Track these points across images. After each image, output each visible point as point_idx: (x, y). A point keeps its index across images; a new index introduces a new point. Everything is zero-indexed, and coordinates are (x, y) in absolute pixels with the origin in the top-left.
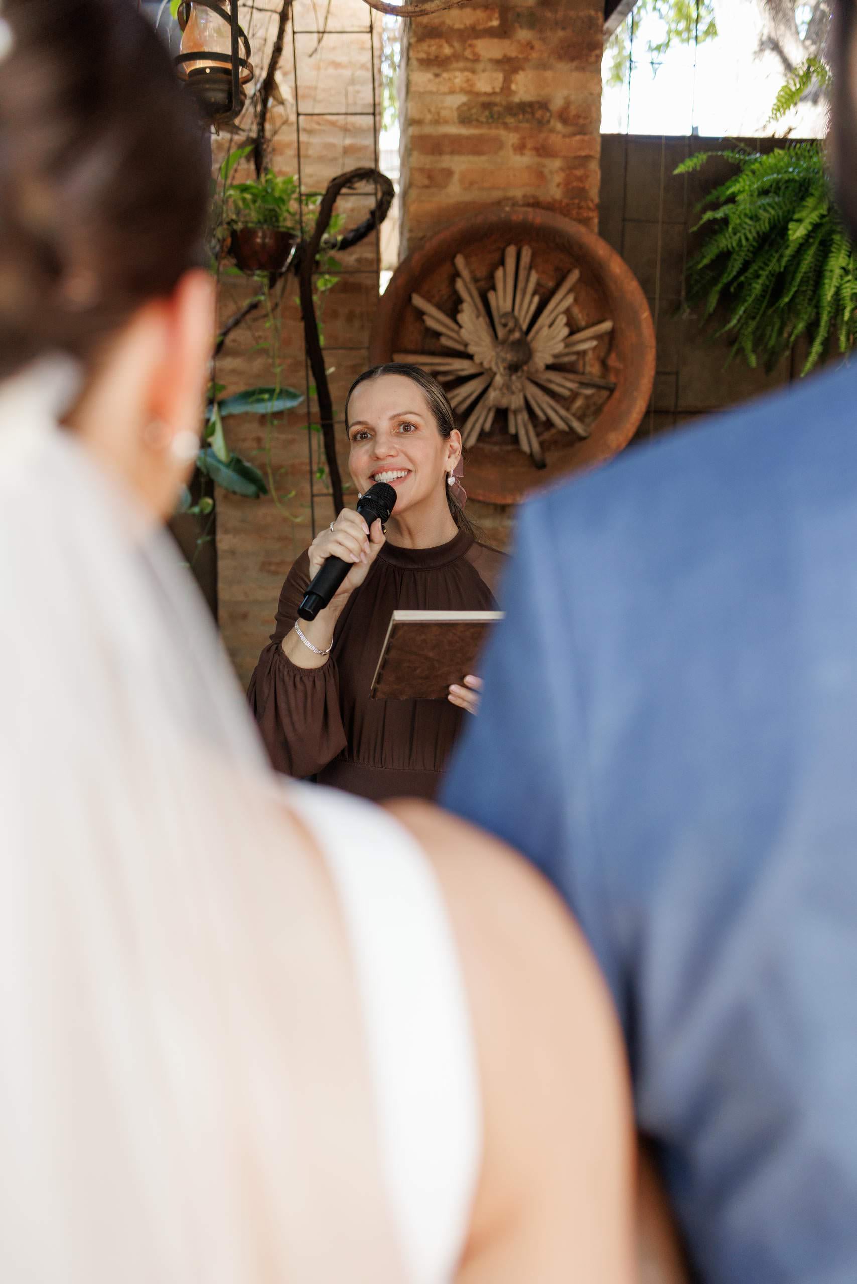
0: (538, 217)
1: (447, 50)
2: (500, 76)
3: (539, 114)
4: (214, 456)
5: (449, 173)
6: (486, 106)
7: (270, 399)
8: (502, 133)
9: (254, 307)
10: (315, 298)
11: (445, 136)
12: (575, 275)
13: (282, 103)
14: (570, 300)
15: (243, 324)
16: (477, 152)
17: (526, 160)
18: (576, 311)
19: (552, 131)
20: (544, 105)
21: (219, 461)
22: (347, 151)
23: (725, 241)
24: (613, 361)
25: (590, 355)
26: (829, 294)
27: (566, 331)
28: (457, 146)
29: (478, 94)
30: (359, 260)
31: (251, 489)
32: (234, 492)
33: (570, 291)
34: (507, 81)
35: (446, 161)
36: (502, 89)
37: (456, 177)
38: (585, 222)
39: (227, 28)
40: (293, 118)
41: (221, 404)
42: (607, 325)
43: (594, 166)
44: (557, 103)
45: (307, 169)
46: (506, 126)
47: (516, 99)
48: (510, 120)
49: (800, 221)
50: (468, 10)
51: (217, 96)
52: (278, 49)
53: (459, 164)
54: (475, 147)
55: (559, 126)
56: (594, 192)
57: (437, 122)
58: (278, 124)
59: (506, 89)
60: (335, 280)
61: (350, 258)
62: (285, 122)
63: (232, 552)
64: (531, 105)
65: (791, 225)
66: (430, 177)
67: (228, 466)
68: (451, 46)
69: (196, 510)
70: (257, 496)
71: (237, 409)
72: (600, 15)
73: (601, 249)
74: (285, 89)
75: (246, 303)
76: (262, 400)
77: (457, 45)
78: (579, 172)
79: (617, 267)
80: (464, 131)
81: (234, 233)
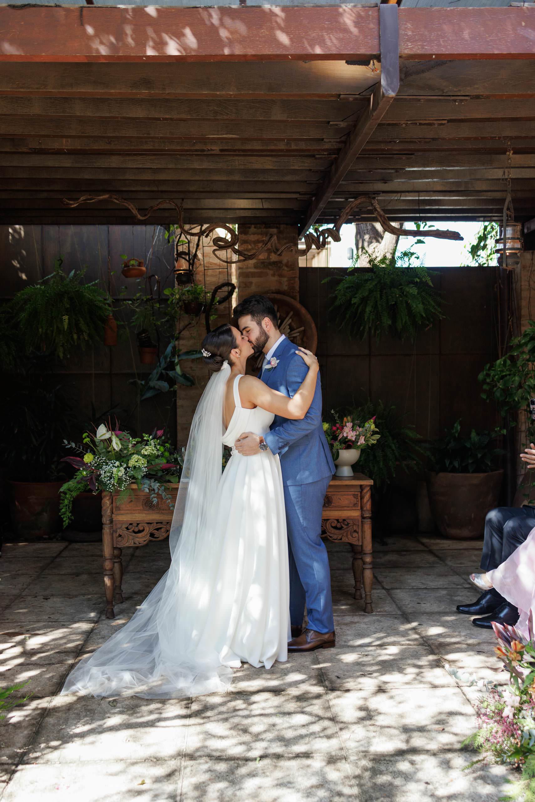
0: (278, 296)
1: (250, 247)
2: (266, 254)
3: (279, 265)
4: (176, 373)
5: (251, 283)
6: (263, 263)
7: (196, 354)
8: (268, 271)
9: (190, 324)
10: (210, 322)
11: (250, 272)
12: (291, 313)
13: (199, 260)
14: (290, 320)
15: (186, 329)
16: (260, 276)
17: (276, 278)
18: (293, 324)
19: (283, 270)
20: (280, 262)
21: (179, 375)
22: (220, 273)
23: (338, 303)
24: (305, 339)
25: (298, 338)
26: (366, 318)
27: (289, 331)
28: (253, 275)
29: (260, 259)
30: (225, 307)
31: (189, 384)
32: (183, 385)
33: (291, 318)
34: (269, 255)
35: (251, 279)
36: (267, 258)
37: (253, 285)
38: (294, 298)
39: (187, 263)
40: (202, 263)
41: (179, 356)
42: (302, 328)
43: (297, 280)
44: (285, 261)
45: (207, 279)
46: (269, 269)
47: (272, 261)
48: (270, 267)
49: (356, 297)
50: (256, 235)
51: (184, 279)
52: (198, 245)
53: (254, 280)
54: (260, 275)
55: (286, 268)
56: (297, 288)
57: (247, 268)
58: (198, 265)
59: (268, 257)
60: (216, 316)
61: (222, 307)
62: (200, 265)
63: (182, 406)
64: (276, 262)
65: (353, 299)
66: (245, 284)
67: (181, 376)
68: (250, 245)
69: (172, 389)
70: (191, 386)
71: (184, 357)
72: (297, 235)
73: (298, 306)
74: (200, 255)
75: (186, 323)
76: (193, 354)
77: (253, 245)
78: (292, 282)
79: (303, 311)
80: (255, 270)
81: (185, 303)
